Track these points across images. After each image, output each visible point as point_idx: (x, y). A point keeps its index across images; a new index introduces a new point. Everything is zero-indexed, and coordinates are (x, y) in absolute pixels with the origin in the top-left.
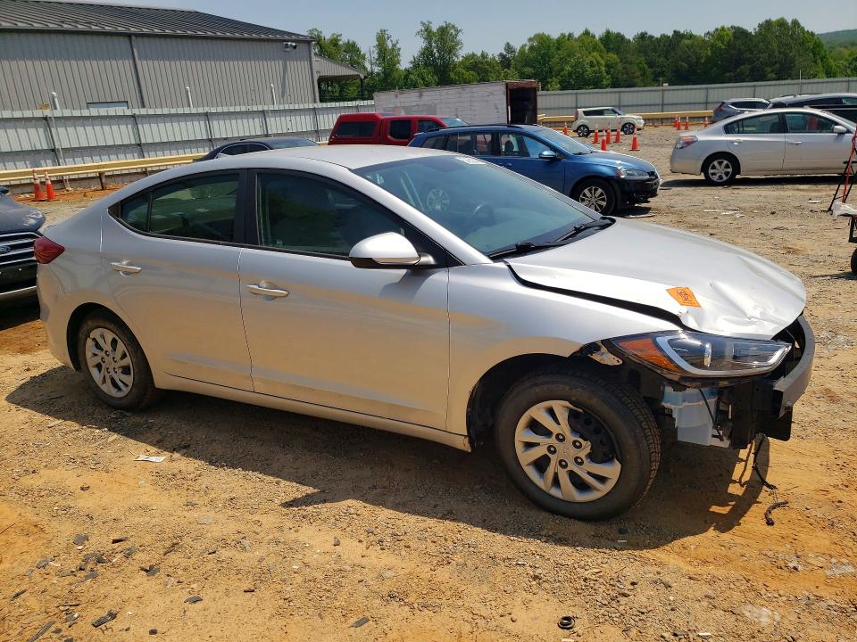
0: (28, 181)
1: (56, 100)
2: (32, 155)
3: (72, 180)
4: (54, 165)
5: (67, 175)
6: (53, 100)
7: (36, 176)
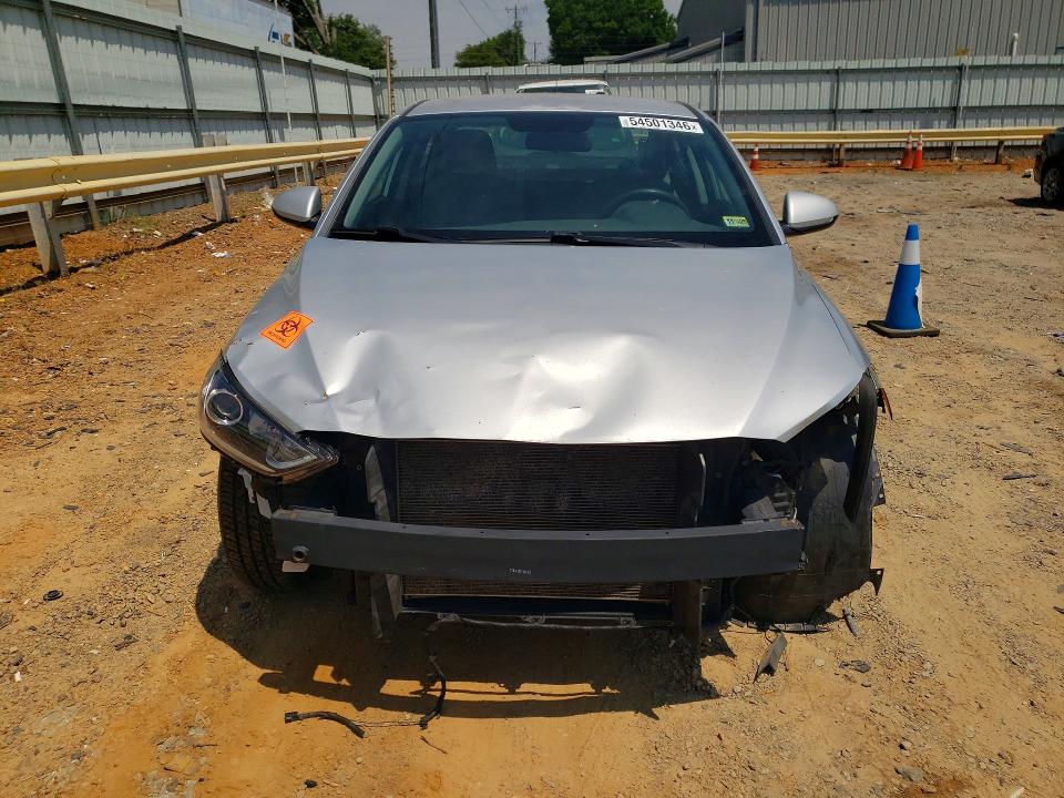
0: (898, 145)
1: (1016, 43)
2: (927, 114)
3: (962, 149)
4: (948, 127)
5: (958, 141)
6: (1012, 44)
7: (911, 139)
